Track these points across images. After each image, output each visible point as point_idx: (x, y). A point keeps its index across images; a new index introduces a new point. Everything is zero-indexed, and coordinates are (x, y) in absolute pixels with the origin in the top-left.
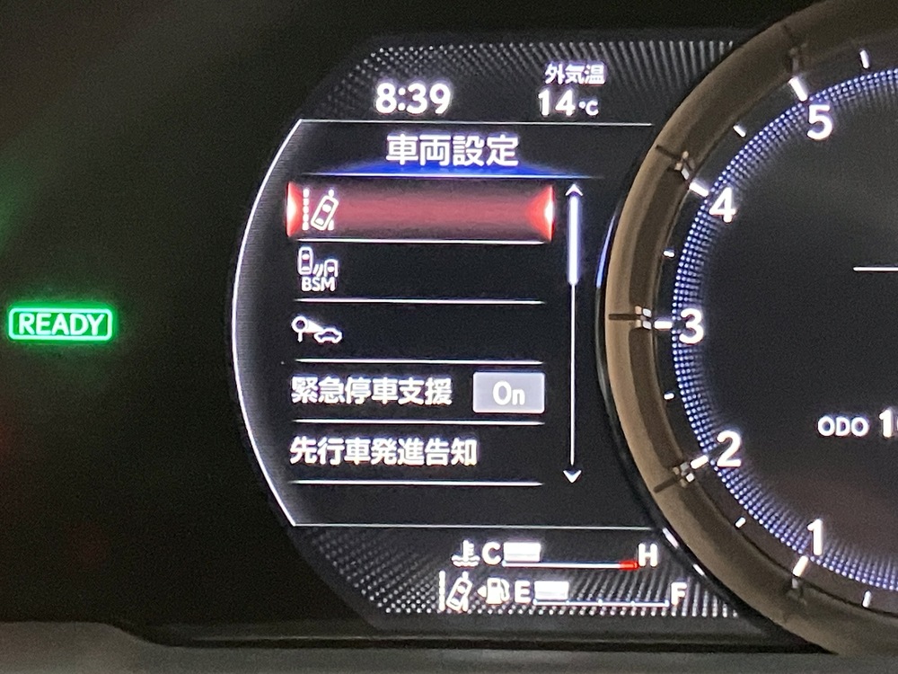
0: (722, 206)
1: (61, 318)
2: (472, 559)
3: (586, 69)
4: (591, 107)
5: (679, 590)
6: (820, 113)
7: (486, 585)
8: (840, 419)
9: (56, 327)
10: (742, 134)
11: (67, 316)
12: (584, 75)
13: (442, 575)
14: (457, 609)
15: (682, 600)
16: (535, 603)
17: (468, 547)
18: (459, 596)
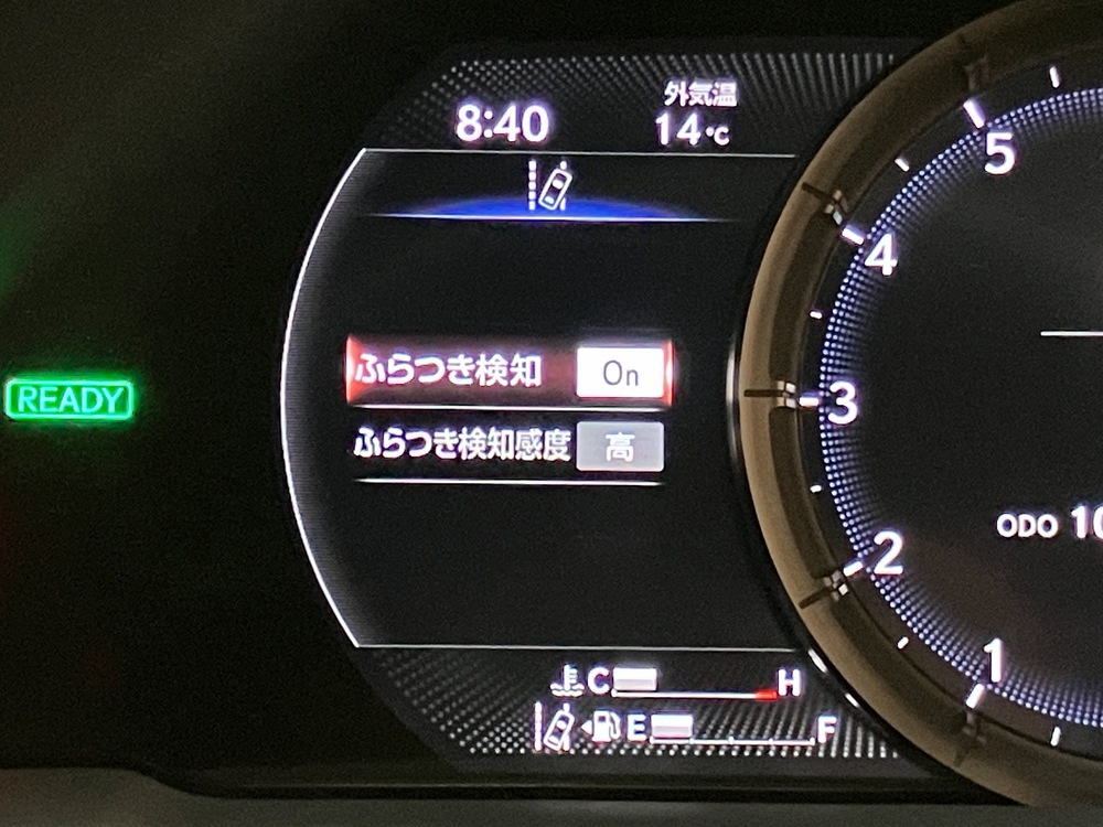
0: (881, 256)
1: (69, 392)
2: (574, 688)
3: (714, 88)
4: (720, 134)
5: (827, 725)
6: (999, 142)
7: (592, 719)
8: (1023, 517)
9: (64, 402)
10: (905, 168)
11: (77, 390)
12: (712, 95)
13: (538, 707)
14: (557, 748)
15: (830, 737)
16: (652, 741)
17: (569, 673)
18: (559, 733)
